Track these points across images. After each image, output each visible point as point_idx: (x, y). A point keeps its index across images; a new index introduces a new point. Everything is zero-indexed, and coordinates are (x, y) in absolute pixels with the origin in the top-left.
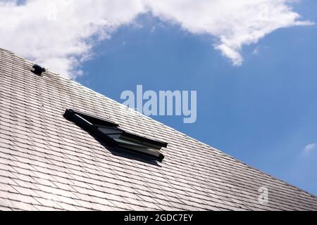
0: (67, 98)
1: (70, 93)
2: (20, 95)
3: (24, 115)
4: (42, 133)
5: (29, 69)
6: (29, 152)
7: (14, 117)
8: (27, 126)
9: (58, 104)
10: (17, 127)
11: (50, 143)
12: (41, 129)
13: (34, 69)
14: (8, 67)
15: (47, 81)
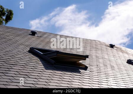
0: (126, 55)
1: (127, 53)
2: (106, 57)
3: (110, 64)
4: (119, 71)
5: (108, 46)
6: (115, 79)
7: (105, 66)
8: (112, 68)
9: (123, 58)
10: (108, 69)
11: (123, 74)
12: (118, 69)
13: (110, 46)
14: (99, 47)
15: (116, 50)
